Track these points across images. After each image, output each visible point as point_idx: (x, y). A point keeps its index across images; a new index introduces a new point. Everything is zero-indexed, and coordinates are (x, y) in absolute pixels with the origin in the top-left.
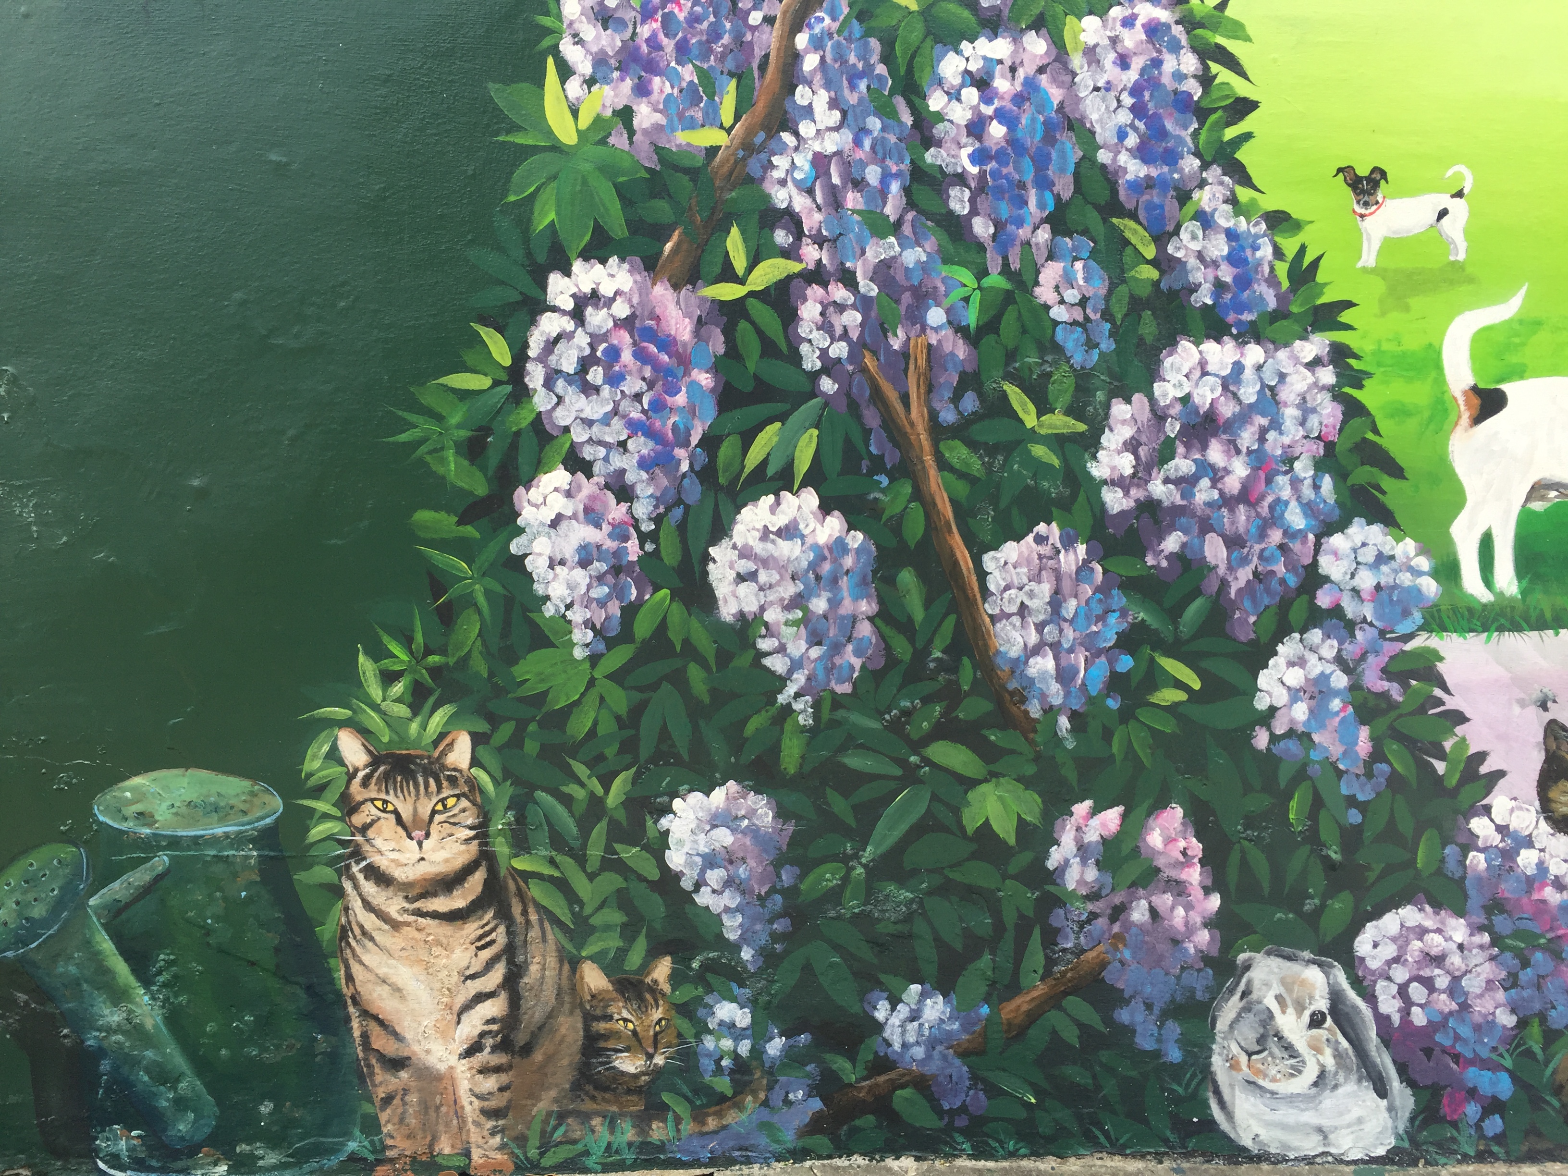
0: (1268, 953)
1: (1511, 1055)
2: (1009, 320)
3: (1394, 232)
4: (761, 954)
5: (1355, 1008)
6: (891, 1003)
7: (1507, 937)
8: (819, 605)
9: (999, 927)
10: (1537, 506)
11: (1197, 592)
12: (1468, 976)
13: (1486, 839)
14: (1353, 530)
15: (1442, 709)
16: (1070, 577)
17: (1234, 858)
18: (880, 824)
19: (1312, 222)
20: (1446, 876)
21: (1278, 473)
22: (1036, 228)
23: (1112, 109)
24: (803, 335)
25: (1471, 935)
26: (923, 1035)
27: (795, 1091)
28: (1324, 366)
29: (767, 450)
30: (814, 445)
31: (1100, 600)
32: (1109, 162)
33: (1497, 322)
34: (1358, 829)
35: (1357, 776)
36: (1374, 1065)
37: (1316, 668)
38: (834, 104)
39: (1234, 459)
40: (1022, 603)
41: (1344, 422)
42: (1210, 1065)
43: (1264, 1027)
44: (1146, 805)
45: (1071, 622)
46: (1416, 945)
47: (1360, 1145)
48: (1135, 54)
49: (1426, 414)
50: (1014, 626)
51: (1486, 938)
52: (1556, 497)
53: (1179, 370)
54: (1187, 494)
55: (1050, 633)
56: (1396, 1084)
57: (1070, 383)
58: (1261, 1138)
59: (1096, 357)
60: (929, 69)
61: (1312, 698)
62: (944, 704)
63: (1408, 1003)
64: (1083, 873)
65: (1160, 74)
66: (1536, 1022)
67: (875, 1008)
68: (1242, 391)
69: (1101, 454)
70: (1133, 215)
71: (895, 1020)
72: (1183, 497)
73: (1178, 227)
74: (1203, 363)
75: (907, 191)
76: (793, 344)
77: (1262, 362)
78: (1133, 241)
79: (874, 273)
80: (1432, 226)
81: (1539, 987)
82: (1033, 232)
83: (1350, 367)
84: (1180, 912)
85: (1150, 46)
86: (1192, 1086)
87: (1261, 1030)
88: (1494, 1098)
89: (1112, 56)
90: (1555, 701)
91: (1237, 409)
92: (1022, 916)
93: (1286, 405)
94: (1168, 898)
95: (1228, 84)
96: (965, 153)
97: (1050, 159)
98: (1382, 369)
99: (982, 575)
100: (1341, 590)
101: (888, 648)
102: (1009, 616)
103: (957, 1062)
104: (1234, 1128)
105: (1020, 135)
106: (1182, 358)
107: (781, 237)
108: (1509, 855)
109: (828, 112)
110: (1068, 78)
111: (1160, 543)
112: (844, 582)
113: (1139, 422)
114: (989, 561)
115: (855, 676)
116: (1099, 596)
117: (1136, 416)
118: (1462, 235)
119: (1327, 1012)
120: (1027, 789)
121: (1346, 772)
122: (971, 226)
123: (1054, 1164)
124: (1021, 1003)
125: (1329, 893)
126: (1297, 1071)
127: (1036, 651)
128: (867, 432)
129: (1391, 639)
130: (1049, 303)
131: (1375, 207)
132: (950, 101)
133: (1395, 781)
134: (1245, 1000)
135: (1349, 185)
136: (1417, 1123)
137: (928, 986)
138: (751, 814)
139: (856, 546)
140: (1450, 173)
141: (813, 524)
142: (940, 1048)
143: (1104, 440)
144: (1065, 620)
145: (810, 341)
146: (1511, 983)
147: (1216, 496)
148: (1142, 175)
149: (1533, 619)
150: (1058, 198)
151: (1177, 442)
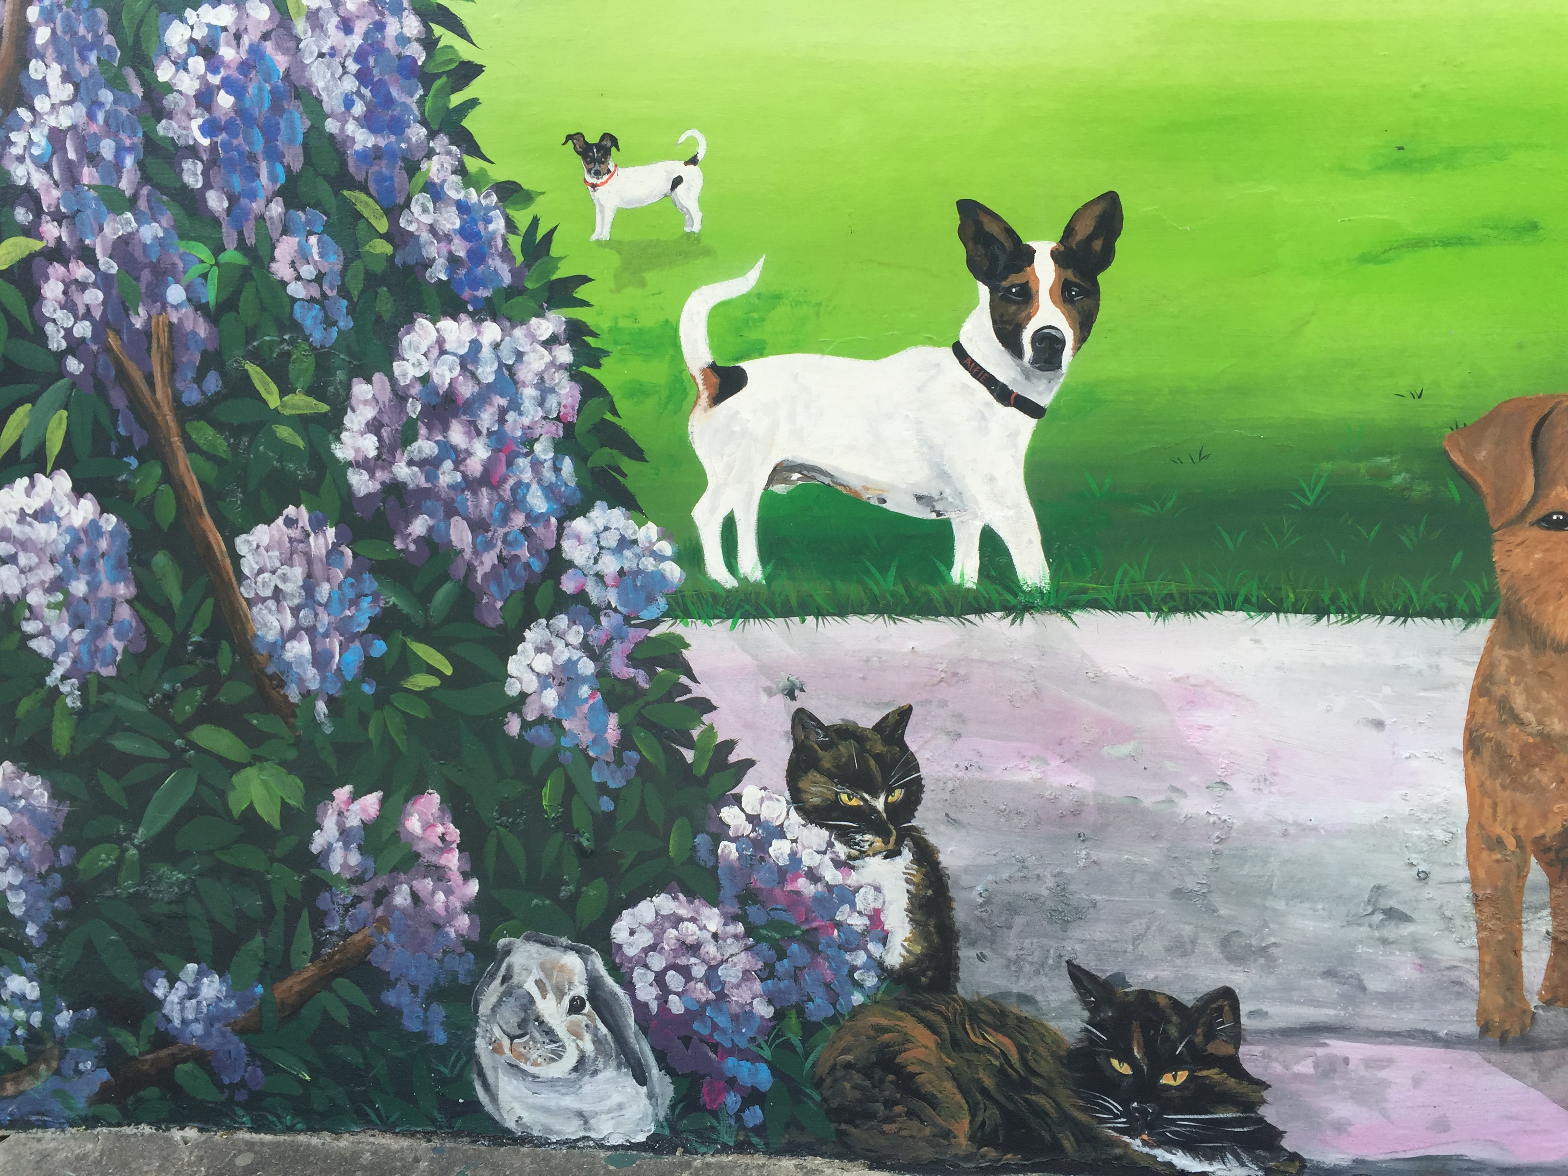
0: (528, 939)
1: (770, 1046)
2: (247, 300)
3: (628, 203)
4: (45, 931)
5: (614, 994)
6: (169, 981)
7: (762, 927)
8: (79, 588)
9: (270, 909)
10: (780, 489)
11: (445, 577)
12: (724, 965)
13: (737, 828)
14: (595, 513)
15: (688, 696)
16: (321, 561)
17: (491, 844)
18: (150, 808)
19: (543, 193)
20: (698, 865)
21: (518, 455)
22: (269, 201)
23: (337, 76)
24: (48, 315)
25: (725, 924)
26: (201, 1013)
27: (84, 1062)
28: (561, 344)
29: (19, 432)
30: (64, 426)
31: (352, 585)
32: (337, 131)
33: (734, 296)
34: (610, 818)
35: (608, 763)
36: (634, 1052)
37: (563, 654)
38: (67, 77)
39: (475, 440)
40: (276, 587)
41: (582, 403)
42: (474, 1047)
43: (525, 1012)
44: (404, 791)
45: (326, 606)
46: (672, 933)
47: (622, 1130)
48: (358, 17)
49: (665, 393)
50: (270, 611)
51: (740, 928)
52: (799, 479)
53: (417, 349)
54: (431, 477)
55: (306, 617)
56: (655, 1072)
57: (310, 363)
58: (524, 1120)
59: (335, 335)
60: (155, 39)
61: (560, 684)
62: (205, 688)
63: (665, 991)
64: (346, 857)
65: (384, 38)
66: (793, 1014)
67: (154, 985)
68: (480, 370)
69: (344, 436)
70: (364, 188)
71: (174, 998)
72: (427, 480)
73: (409, 200)
74: (440, 342)
75: (141, 165)
76: (39, 322)
77: (499, 340)
78: (366, 215)
79: (113, 249)
80: (666, 196)
81: (796, 979)
82: (267, 206)
83: (587, 345)
84: (441, 896)
85: (373, 9)
86: (458, 1068)
87: (523, 1015)
88: (754, 1088)
89: (335, 20)
90: (802, 690)
91: (476, 389)
92: (289, 898)
93: (524, 385)
94: (429, 883)
95: (451, 47)
96: (195, 124)
97: (279, 129)
98: (619, 347)
99: (236, 558)
100: (585, 575)
101: (149, 632)
102: (264, 600)
103: (235, 1039)
104: (498, 1110)
105: (248, 104)
106: (420, 336)
107: (22, 215)
108: (761, 845)
109: (61, 86)
110: (292, 45)
111: (407, 526)
112: (101, 565)
113: (381, 403)
114: (242, 544)
115: (118, 658)
116: (351, 580)
117: (377, 396)
118: (696, 204)
119: (586, 998)
120: (289, 773)
121: (596, 759)
122: (205, 201)
123: (329, 1140)
124: (292, 985)
125: (584, 880)
126: (557, 1056)
127: (292, 635)
128: (114, 414)
129: (635, 626)
130: (286, 279)
131: (606, 177)
132: (177, 71)
133: (643, 767)
134: (505, 985)
135: (579, 153)
136: (677, 1111)
137: (204, 965)
138: (27, 794)
139: (110, 529)
140: (683, 138)
141: (68, 506)
142: (218, 1025)
143: (347, 420)
144: (320, 604)
145: (54, 321)
146: (767, 973)
147: (459, 479)
148: (370, 145)
149: (778, 606)
150: (288, 169)
151: (419, 423)
